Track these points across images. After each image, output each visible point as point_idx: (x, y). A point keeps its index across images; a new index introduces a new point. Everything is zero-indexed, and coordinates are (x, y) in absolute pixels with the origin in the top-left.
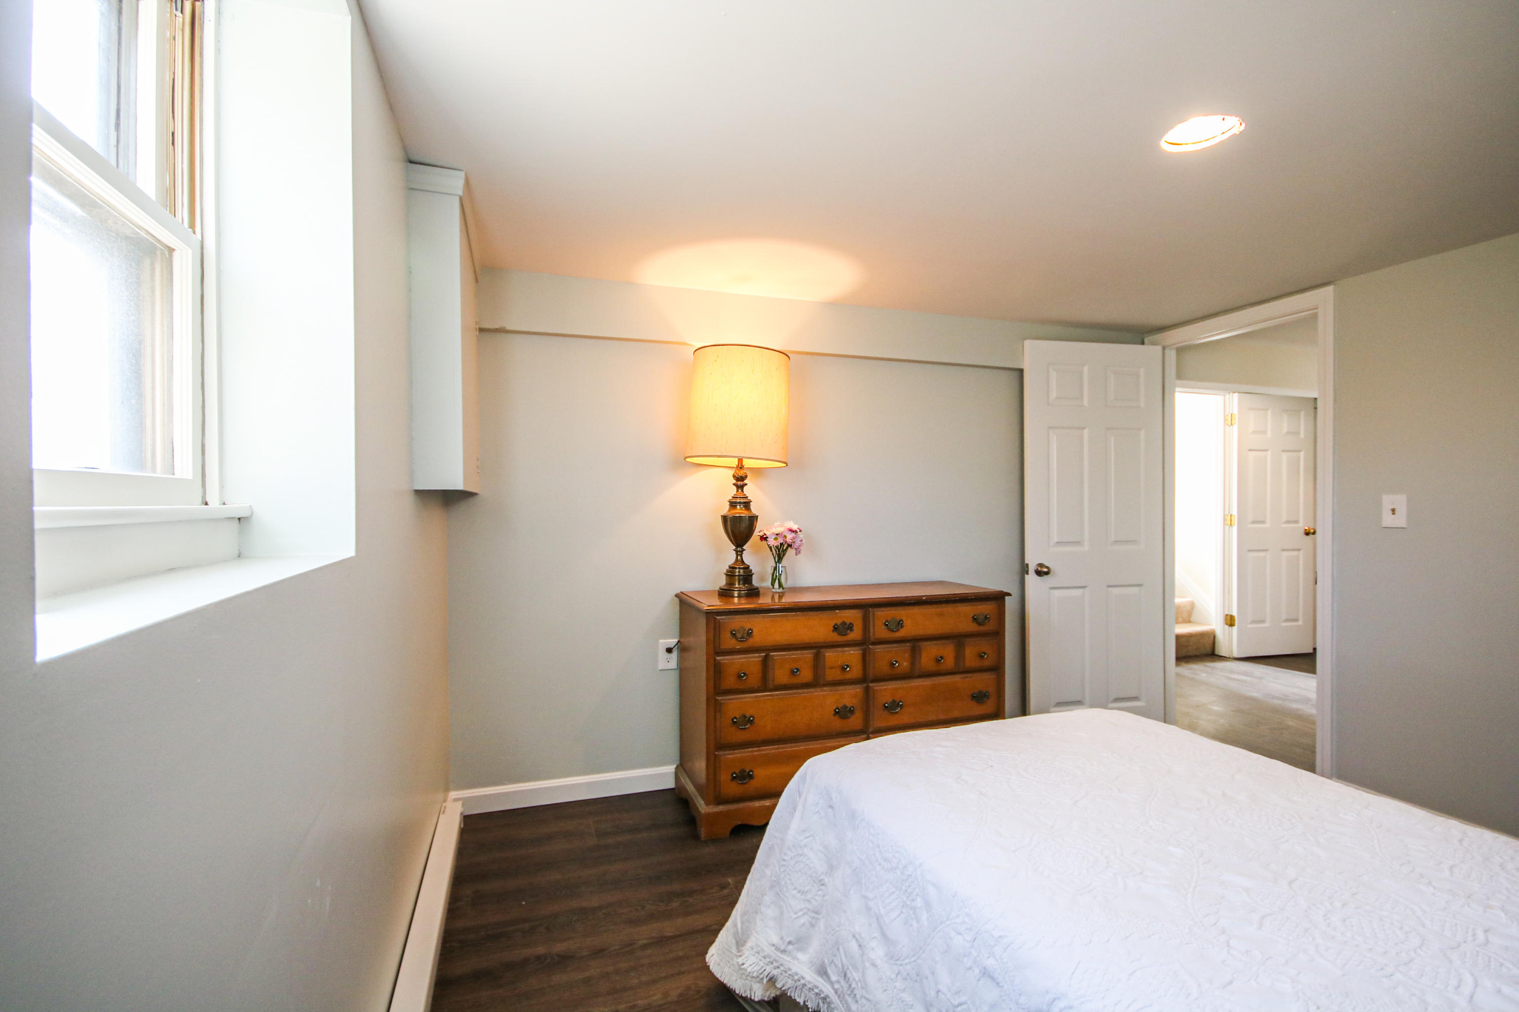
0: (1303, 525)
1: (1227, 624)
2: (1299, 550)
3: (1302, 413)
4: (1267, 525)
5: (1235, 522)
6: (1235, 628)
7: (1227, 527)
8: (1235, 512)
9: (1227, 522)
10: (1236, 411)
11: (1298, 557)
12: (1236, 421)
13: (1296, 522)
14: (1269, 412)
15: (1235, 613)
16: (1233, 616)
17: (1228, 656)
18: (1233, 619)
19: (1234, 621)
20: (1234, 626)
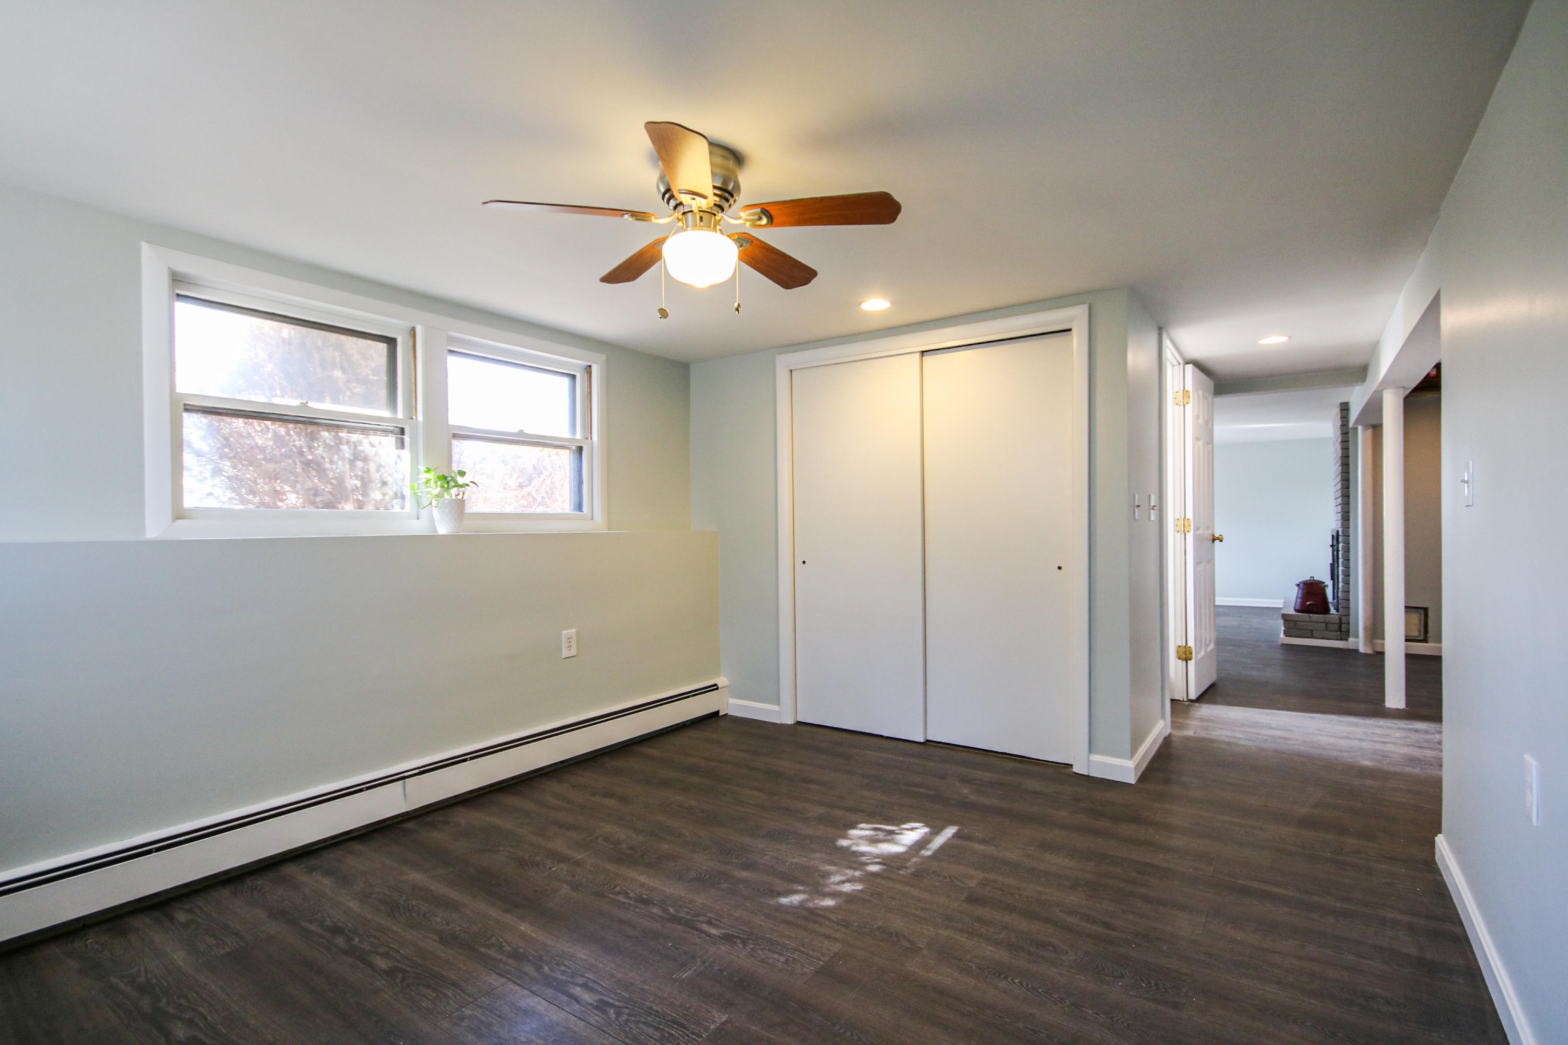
1: (1179, 659)
5: (1191, 527)
6: (1192, 662)
7: (1178, 535)
8: (1190, 516)
9: (1177, 528)
15: (1190, 643)
16: (1190, 647)
17: (1181, 700)
18: (1190, 650)
19: (1191, 653)
20: (1190, 659)
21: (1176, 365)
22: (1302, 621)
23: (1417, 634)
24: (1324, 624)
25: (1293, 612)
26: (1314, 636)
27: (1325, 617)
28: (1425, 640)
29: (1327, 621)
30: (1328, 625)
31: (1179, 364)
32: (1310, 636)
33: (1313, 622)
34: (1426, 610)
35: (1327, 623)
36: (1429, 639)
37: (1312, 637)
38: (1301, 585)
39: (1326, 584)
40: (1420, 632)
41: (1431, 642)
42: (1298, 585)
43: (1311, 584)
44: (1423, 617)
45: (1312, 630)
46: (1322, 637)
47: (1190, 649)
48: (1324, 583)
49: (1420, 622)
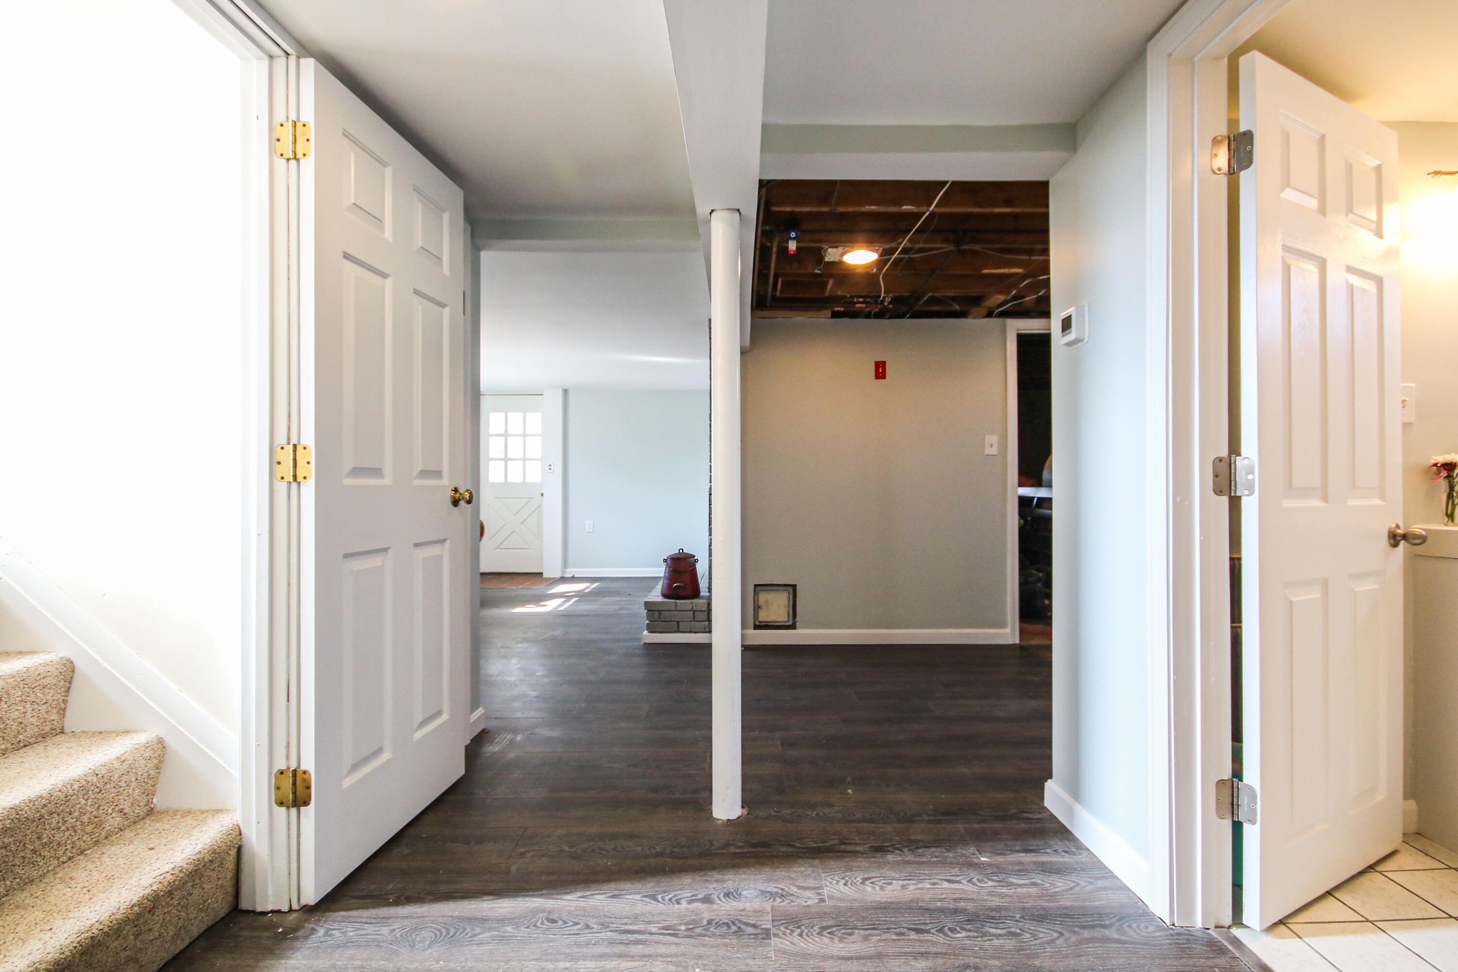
0: (446, 482)
1: (281, 804)
2: (443, 541)
3: (446, 216)
4: (387, 481)
5: (309, 470)
6: (309, 812)
7: (282, 487)
8: (308, 438)
9: (280, 471)
10: (308, 115)
11: (440, 558)
12: (309, 148)
13: (438, 474)
14: (388, 172)
15: (308, 764)
16: (305, 772)
17: (285, 908)
18: (304, 780)
19: (309, 788)
20: (306, 803)
21: (281, 57)
22: (666, 611)
23: (785, 619)
24: (692, 612)
25: (660, 599)
26: (680, 630)
27: (692, 603)
28: (793, 627)
29: (694, 609)
30: (696, 612)
31: (288, 54)
32: (676, 629)
33: (680, 611)
34: (794, 587)
35: (695, 611)
36: (798, 624)
37: (678, 631)
38: (669, 561)
39: (696, 558)
40: (789, 615)
41: (800, 628)
42: (665, 561)
43: (678, 559)
44: (791, 597)
45: (678, 622)
46: (688, 630)
47: (306, 776)
48: (694, 556)
49: (789, 603)
